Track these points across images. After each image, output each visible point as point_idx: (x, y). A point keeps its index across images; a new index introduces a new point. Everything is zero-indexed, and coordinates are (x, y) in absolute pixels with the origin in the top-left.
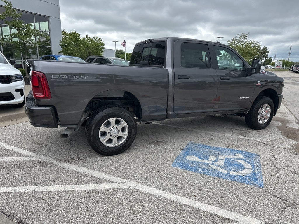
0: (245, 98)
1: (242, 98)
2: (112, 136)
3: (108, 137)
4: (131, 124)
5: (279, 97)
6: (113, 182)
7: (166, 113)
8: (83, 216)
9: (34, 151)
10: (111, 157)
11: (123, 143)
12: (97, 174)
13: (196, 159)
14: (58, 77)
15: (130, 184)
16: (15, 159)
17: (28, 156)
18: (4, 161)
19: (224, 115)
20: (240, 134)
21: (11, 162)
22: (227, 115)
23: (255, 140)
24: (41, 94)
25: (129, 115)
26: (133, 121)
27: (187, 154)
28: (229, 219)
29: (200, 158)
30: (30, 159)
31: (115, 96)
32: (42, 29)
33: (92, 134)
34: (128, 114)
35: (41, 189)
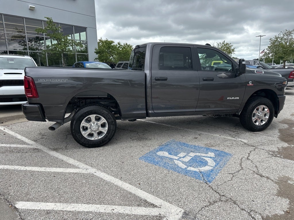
0: (234, 98)
1: (230, 98)
2: (93, 131)
3: (89, 131)
4: (110, 121)
5: (279, 98)
6: (79, 168)
7: (145, 112)
8: (39, 190)
9: (35, 141)
10: (92, 149)
11: (103, 137)
12: (71, 161)
13: (166, 154)
14: (43, 81)
15: (91, 170)
16: (19, 146)
17: (29, 144)
18: (10, 147)
19: (217, 115)
20: (230, 135)
21: (14, 148)
22: (221, 115)
23: (242, 141)
24: (30, 94)
25: (107, 113)
26: (112, 118)
27: (161, 150)
28: (154, 205)
29: (170, 154)
30: (30, 147)
31: (100, 96)
32: (82, 39)
33: (74, 128)
34: (106, 111)
35: (23, 168)
